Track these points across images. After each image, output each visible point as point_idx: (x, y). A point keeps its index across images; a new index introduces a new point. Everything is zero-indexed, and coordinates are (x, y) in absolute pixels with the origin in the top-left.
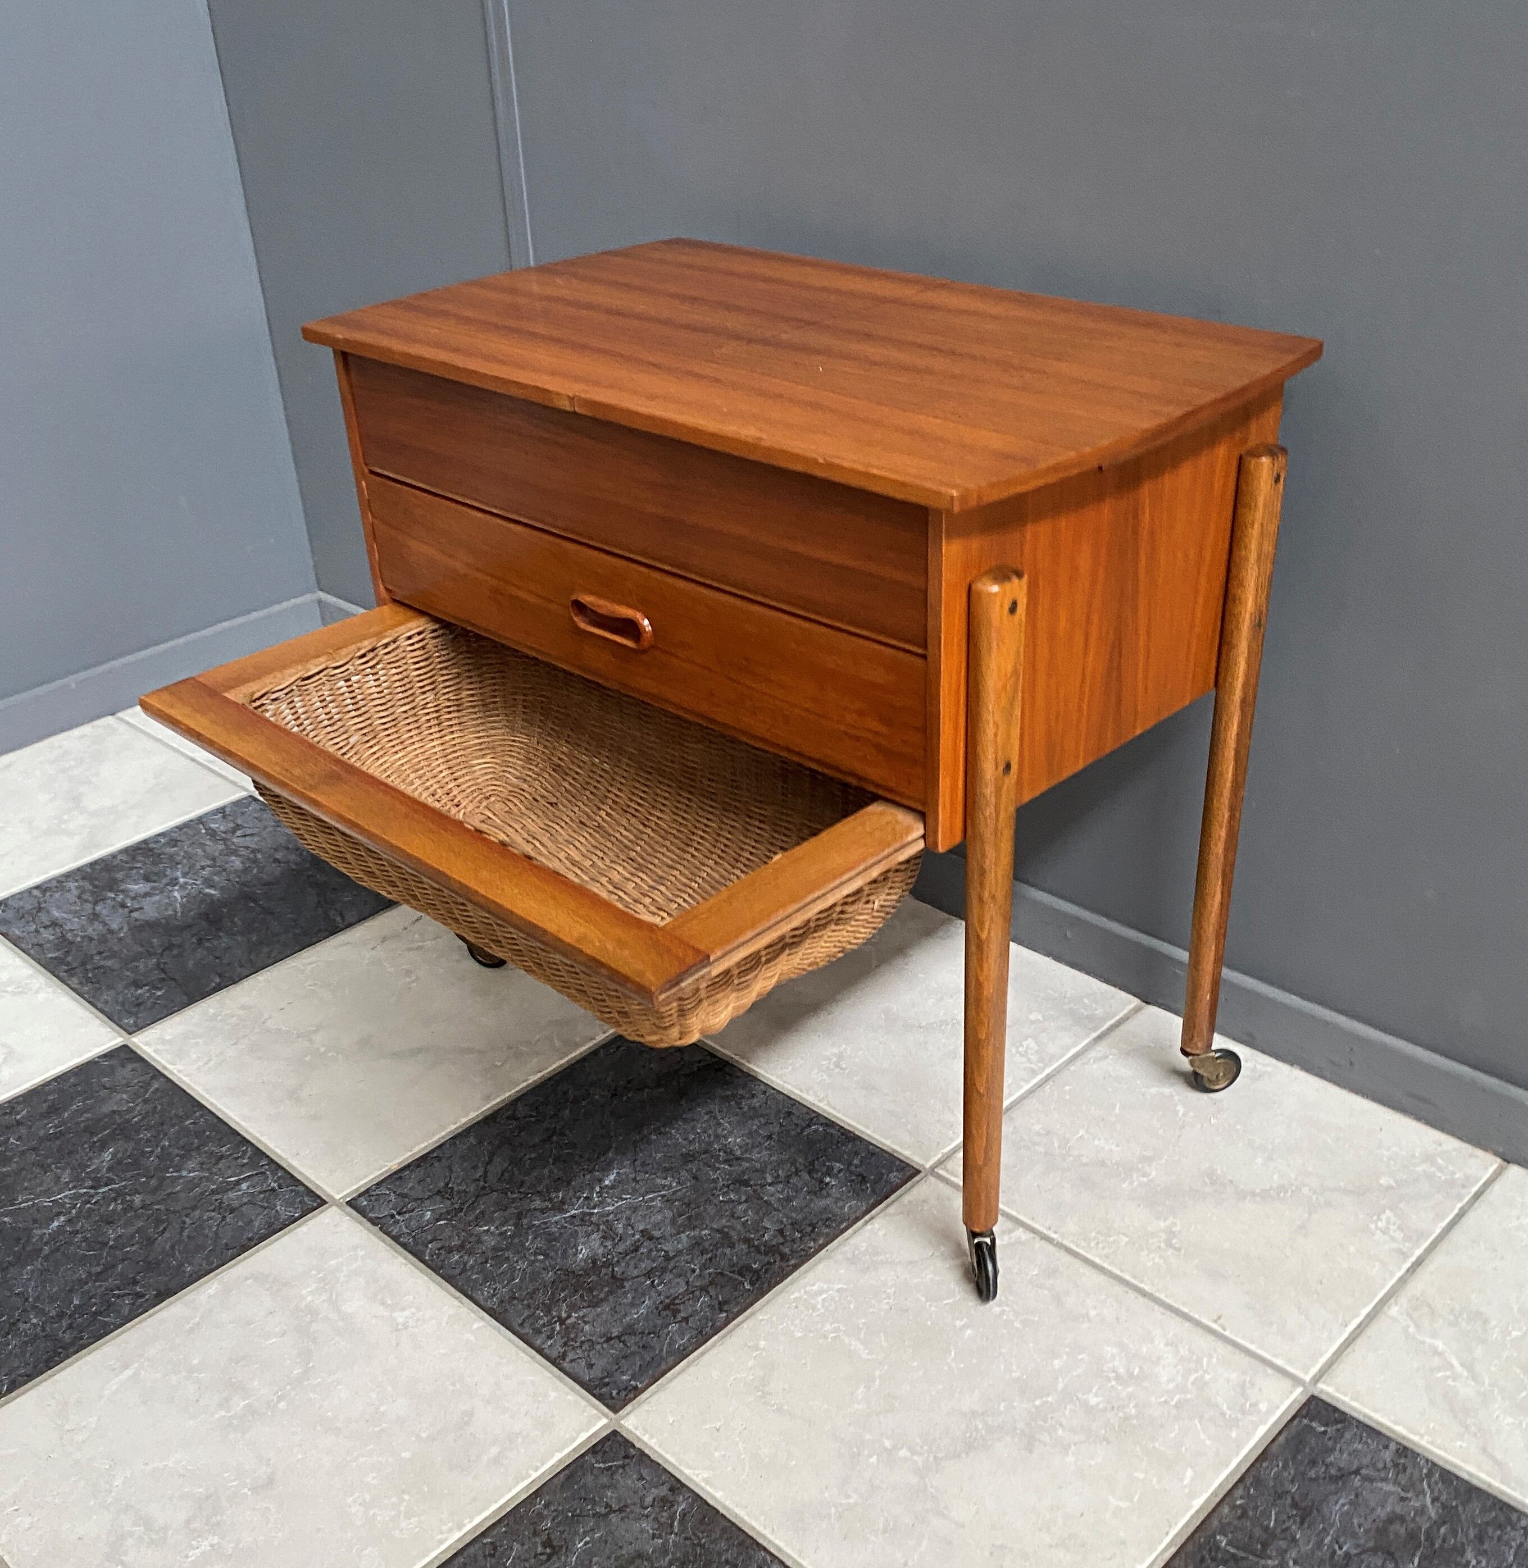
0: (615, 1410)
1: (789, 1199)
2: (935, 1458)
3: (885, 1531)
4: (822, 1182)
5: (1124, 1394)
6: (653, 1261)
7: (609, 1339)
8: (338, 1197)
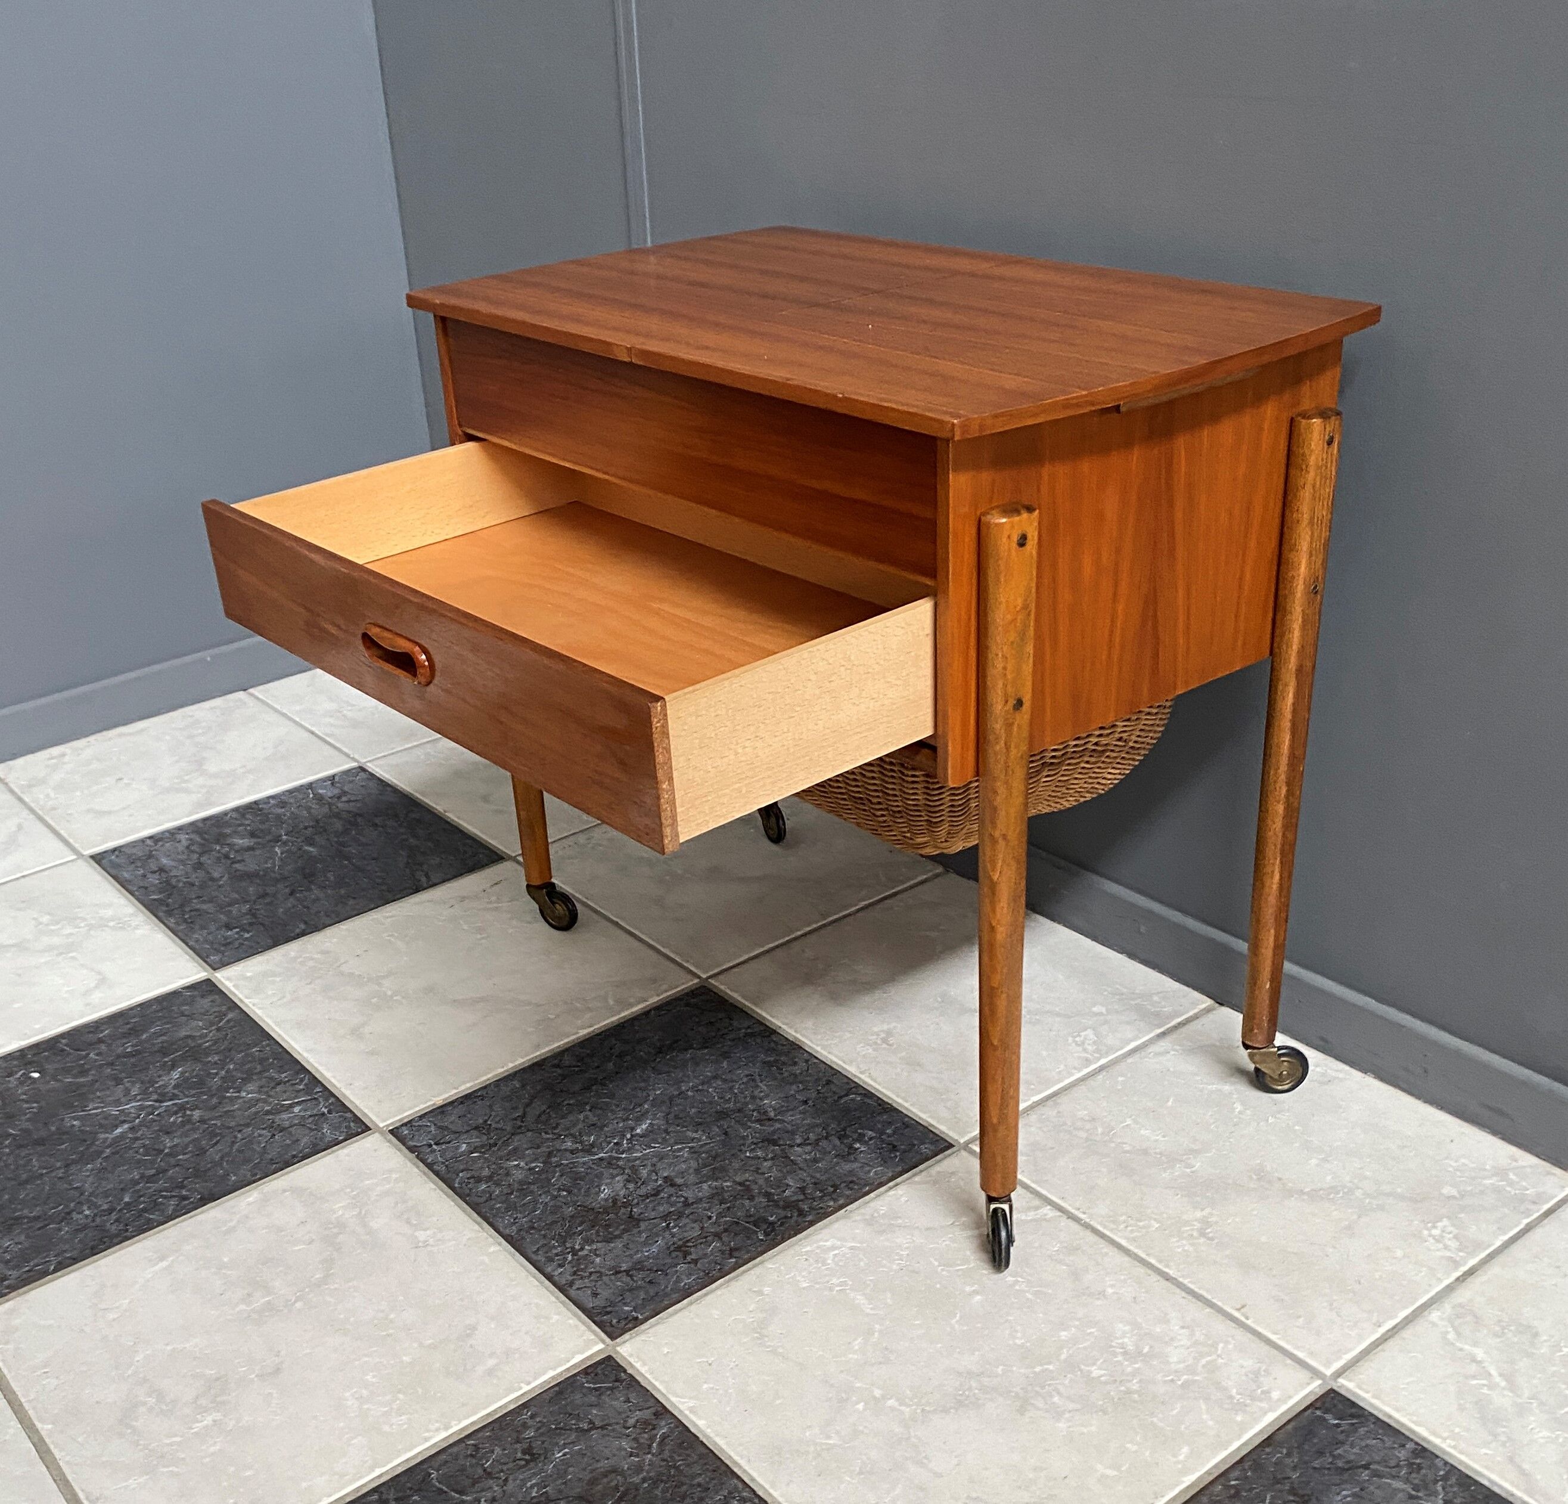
0: (613, 1338)
1: (815, 1160)
2: (923, 1410)
3: (861, 1473)
4: (851, 1147)
5: (1129, 1369)
6: (672, 1205)
7: (617, 1273)
8: (381, 1125)
